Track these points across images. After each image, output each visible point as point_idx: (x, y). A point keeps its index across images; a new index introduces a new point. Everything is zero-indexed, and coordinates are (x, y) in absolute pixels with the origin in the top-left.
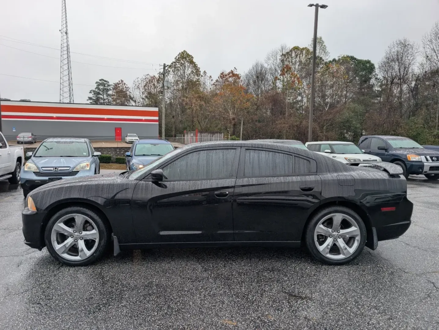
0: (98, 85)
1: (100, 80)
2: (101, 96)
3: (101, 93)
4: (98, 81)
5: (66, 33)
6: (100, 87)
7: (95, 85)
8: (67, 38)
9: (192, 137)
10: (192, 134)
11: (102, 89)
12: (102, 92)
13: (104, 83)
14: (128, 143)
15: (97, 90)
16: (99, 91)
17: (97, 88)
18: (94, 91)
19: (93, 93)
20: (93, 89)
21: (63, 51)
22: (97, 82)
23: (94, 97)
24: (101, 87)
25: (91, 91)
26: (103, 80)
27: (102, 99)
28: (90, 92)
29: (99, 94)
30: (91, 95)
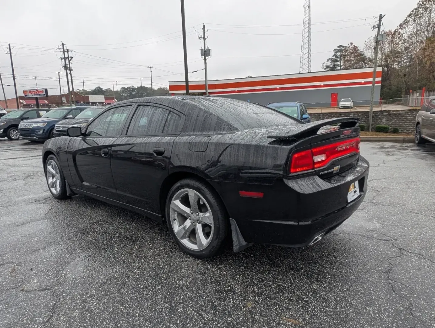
0: (336, 53)
1: (338, 47)
2: (339, 63)
3: (338, 60)
4: (336, 48)
5: (309, 7)
6: (337, 54)
7: (333, 53)
8: (309, 11)
9: (418, 97)
10: (418, 94)
11: (339, 55)
12: (339, 58)
13: (342, 49)
14: (340, 108)
15: (334, 58)
16: (336, 58)
17: (335, 55)
18: (331, 59)
19: (330, 61)
20: (330, 57)
21: (305, 25)
22: (335, 50)
23: (331, 65)
24: (339, 54)
25: (328, 59)
26: (341, 46)
27: (339, 66)
28: (328, 61)
29: (336, 61)
30: (329, 64)
